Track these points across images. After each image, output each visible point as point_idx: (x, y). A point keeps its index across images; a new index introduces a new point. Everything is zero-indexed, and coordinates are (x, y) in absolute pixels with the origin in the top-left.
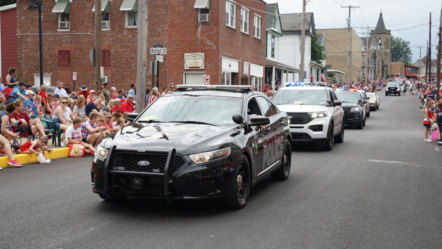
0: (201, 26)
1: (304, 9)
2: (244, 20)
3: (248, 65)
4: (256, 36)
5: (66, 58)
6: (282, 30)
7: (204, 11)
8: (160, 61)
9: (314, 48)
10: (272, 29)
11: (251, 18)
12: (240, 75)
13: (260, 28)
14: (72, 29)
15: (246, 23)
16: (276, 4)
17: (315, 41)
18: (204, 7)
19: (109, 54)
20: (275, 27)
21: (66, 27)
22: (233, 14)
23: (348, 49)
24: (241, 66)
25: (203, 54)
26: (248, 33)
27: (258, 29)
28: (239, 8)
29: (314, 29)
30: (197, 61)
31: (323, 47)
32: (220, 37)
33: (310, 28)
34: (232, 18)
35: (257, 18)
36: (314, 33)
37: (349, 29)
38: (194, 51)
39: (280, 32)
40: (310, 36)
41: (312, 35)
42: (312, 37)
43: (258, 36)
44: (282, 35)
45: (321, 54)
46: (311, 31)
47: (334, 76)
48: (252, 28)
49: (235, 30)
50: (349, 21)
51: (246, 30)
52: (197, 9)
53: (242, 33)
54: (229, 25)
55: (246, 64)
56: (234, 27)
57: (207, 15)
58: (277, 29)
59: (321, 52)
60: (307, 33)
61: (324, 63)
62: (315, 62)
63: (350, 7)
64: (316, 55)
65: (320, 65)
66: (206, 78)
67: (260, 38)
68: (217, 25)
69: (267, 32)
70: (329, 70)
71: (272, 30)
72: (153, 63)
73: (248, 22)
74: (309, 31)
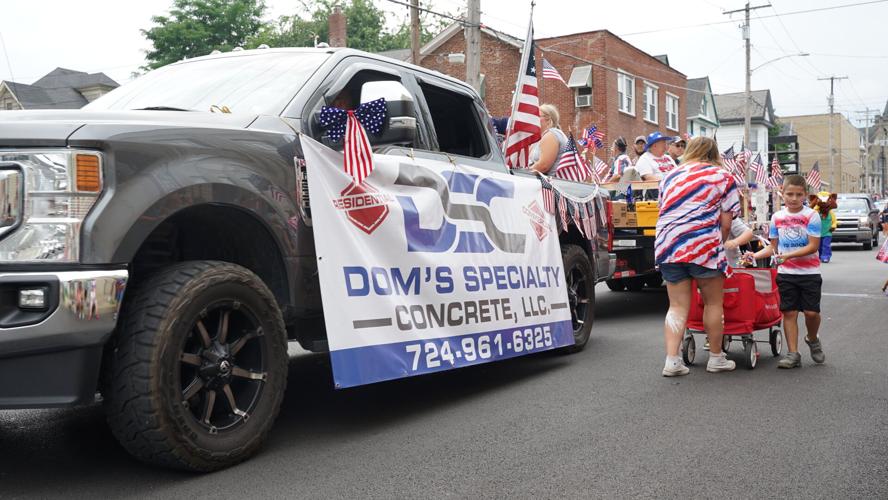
0: (579, 113)
1: (748, 83)
2: (649, 102)
4: (670, 127)
6: (717, 119)
7: (584, 90)
10: (700, 116)
11: (662, 98)
13: (677, 114)
15: (652, 108)
16: (707, 79)
17: (776, 134)
18: (583, 84)
20: (705, 114)
22: (631, 93)
23: (831, 144)
26: (656, 122)
27: (673, 116)
28: (640, 85)
29: (773, 118)
32: (609, 129)
33: (764, 114)
34: (629, 100)
35: (671, 100)
36: (772, 122)
37: (832, 114)
40: (766, 126)
41: (770, 125)
42: (770, 129)
43: (674, 126)
44: (717, 126)
46: (767, 118)
48: (663, 114)
49: (634, 118)
50: (831, 100)
51: (653, 118)
52: (573, 89)
53: (646, 122)
54: (625, 111)
56: (633, 114)
57: (588, 96)
58: (710, 117)
60: (757, 121)
63: (832, 79)
68: (603, 111)
69: (692, 122)
71: (700, 118)
73: (656, 105)
74: (762, 119)
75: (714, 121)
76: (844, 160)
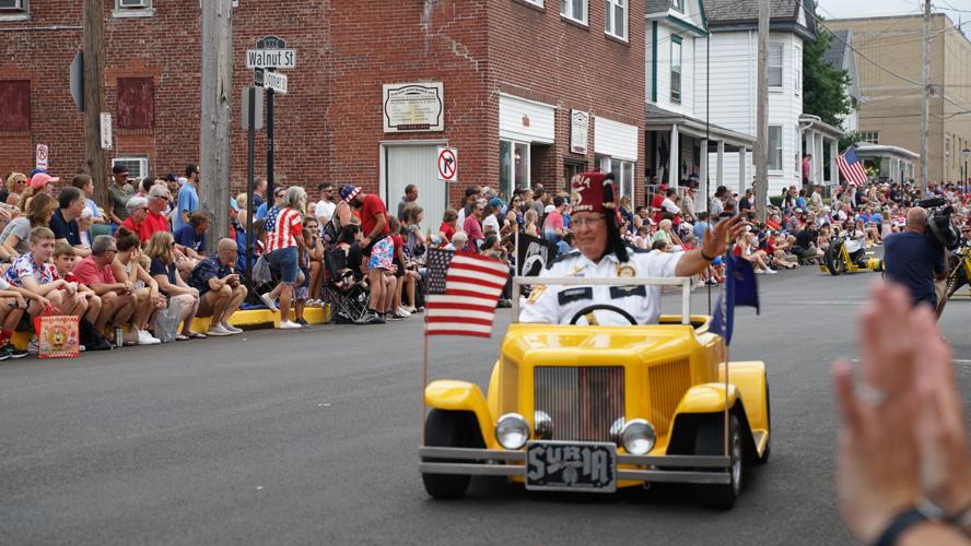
3: (585, 121)
4: (612, 33)
5: (19, 104)
6: (704, 19)
8: (275, 89)
9: (816, 75)
10: (672, 12)
12: (561, 153)
13: (625, 6)
14: (35, 14)
17: (819, 53)
19: (152, 90)
20: (681, 9)
21: (17, 6)
23: (926, 74)
24: (564, 125)
25: (440, 85)
26: (584, 22)
27: (619, 10)
29: (813, 20)
30: (423, 105)
31: (845, 73)
32: (490, 33)
33: (797, 11)
36: (811, 27)
37: (928, 15)
38: (411, 76)
40: (799, 35)
42: (806, 43)
43: (619, 30)
44: (705, 34)
45: (839, 95)
46: (802, 20)
47: (883, 164)
48: (599, 6)
49: (542, 12)
51: (578, 13)
53: (565, 20)
55: (580, 120)
58: (690, 15)
59: (838, 89)
60: (783, 26)
61: (850, 123)
62: (815, 119)
64: (820, 96)
65: (836, 129)
66: (447, 155)
67: (625, 39)
69: (655, 24)
70: (863, 146)
71: (670, 17)
72: (252, 92)
74: (793, 20)
75: (698, 22)
76: (948, 109)
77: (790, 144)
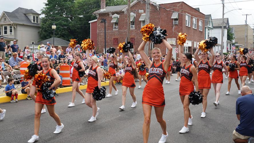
0: (174, 26)
1: (223, 17)
2: (194, 23)
3: (196, 43)
4: (200, 30)
5: (117, 42)
6: (213, 27)
7: (176, 19)
9: (229, 34)
10: (208, 26)
11: (198, 22)
12: (192, 48)
13: (202, 26)
14: (119, 29)
15: (195, 24)
16: (210, 15)
17: (230, 31)
19: (134, 39)
20: (209, 25)
21: (117, 28)
22: (189, 20)
23: (246, 34)
24: (193, 44)
25: (175, 39)
26: (196, 29)
27: (201, 27)
28: (192, 18)
29: (229, 26)
30: (173, 42)
31: (233, 34)
32: (183, 31)
33: (226, 25)
34: (189, 22)
35: (200, 22)
37: (246, 25)
38: (171, 37)
39: (212, 28)
40: (227, 29)
41: (228, 28)
42: (228, 29)
43: (201, 30)
44: (213, 29)
45: (232, 37)
46: (227, 26)
47: (239, 47)
48: (198, 26)
49: (190, 28)
50: (246, 21)
51: (195, 27)
52: (173, 19)
53: (193, 29)
54: (187, 25)
55: (195, 43)
56: (190, 26)
57: (177, 21)
58: (211, 26)
59: (232, 36)
61: (234, 41)
62: (229, 41)
63: (247, 15)
64: (230, 38)
65: (232, 42)
66: (176, 49)
67: (202, 31)
68: (181, 26)
69: (206, 28)
70: (236, 44)
71: (208, 27)
72: (152, 44)
73: (196, 24)
74: (226, 27)
76: (248, 39)
77: (225, 45)
